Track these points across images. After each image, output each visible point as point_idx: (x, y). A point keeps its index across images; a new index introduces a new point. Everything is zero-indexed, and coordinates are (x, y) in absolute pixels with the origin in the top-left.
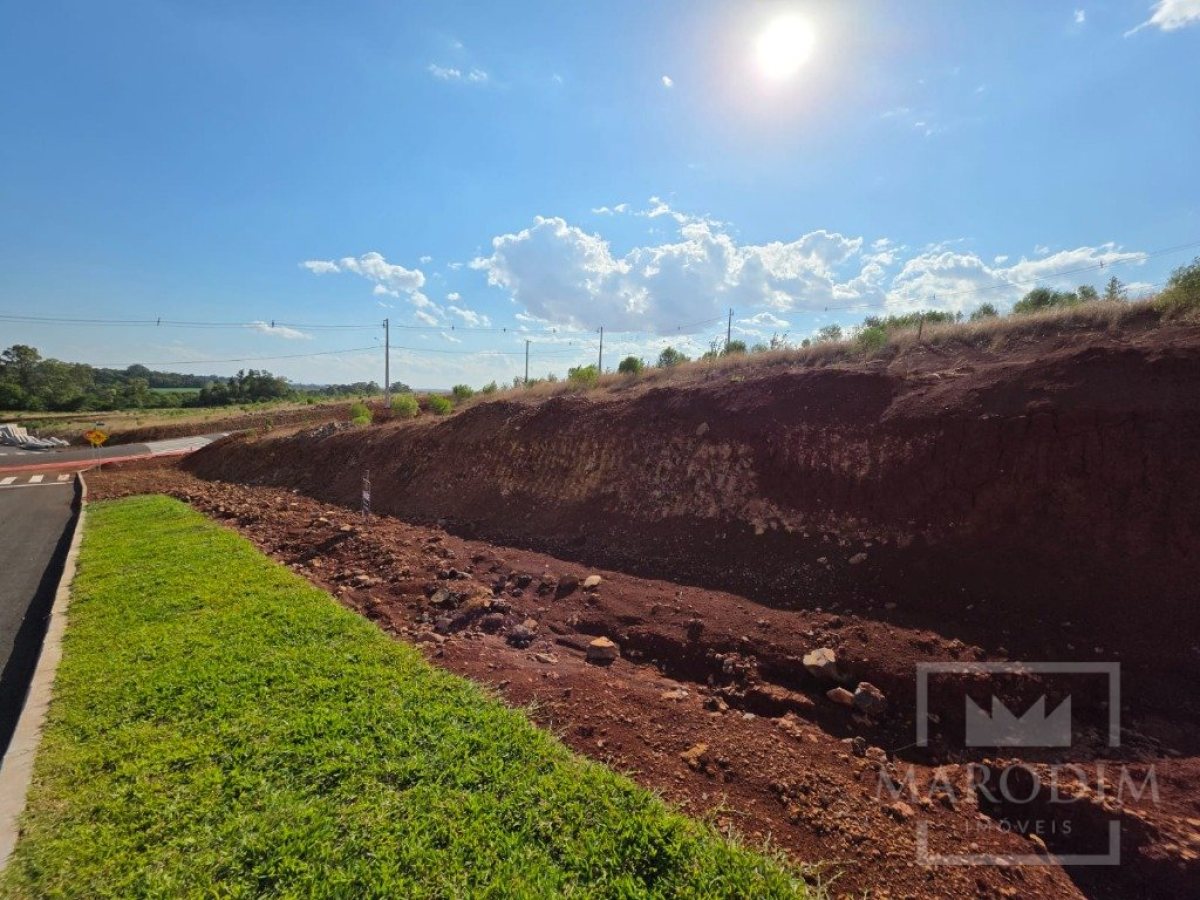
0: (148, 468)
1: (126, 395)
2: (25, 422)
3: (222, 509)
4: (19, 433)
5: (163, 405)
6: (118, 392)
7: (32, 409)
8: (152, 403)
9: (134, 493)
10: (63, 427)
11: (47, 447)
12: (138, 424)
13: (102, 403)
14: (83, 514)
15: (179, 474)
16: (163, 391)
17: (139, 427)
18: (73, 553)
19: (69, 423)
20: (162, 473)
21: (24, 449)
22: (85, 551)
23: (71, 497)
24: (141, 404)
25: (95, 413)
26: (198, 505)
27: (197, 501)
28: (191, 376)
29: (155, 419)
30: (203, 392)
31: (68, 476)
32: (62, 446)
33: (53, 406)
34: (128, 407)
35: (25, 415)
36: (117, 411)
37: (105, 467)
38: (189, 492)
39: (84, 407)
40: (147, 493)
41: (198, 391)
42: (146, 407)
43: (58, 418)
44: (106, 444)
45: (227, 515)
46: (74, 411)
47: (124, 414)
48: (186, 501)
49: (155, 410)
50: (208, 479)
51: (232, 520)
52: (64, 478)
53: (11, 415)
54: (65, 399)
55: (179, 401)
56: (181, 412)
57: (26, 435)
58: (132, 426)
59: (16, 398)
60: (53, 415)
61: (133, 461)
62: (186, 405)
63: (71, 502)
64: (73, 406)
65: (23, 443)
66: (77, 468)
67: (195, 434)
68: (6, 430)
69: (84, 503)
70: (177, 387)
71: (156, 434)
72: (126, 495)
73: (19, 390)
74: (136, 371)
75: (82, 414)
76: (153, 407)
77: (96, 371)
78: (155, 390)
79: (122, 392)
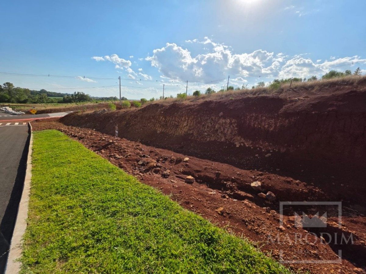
0: (49, 121)
1: (40, 99)
2: (11, 106)
3: (73, 134)
4: (10, 110)
5: (52, 102)
6: (38, 97)
7: (13, 102)
8: (49, 101)
9: (46, 129)
10: (23, 108)
11: (18, 114)
12: (45, 108)
13: (34, 101)
14: (32, 135)
15: (59, 124)
16: (52, 98)
17: (45, 109)
18: (31, 146)
19: (24, 107)
20: (54, 123)
21: (11, 114)
22: (34, 145)
23: (27, 129)
24: (45, 102)
25: (32, 104)
26: (65, 133)
27: (65, 132)
28: (60, 93)
29: (50, 107)
30: (64, 98)
31: (26, 123)
32: (23, 114)
33: (19, 102)
34: (42, 102)
35: (11, 104)
36: (39, 104)
37: (37, 121)
38: (63, 129)
39: (28, 102)
40: (50, 129)
41: (62, 98)
42: (47, 103)
43: (20, 105)
44: (36, 114)
45: (75, 136)
46: (25, 103)
47: (40, 105)
48: (62, 132)
49: (50, 104)
50: (68, 125)
51: (76, 138)
52: (25, 124)
53: (7, 104)
54: (23, 99)
55: (57, 101)
56: (58, 105)
57: (12, 110)
58: (43, 108)
59: (7, 99)
60: (19, 104)
61: (45, 119)
62: (59, 102)
63: (28, 131)
64: (25, 102)
65: (11, 113)
66: (28, 121)
67: (62, 112)
68: (6, 108)
69: (32, 131)
70: (56, 97)
71: (51, 111)
72: (44, 129)
73: (8, 96)
74: (43, 91)
75: (28, 104)
76: (49, 103)
77: (31, 91)
78: (49, 97)
79: (39, 98)
